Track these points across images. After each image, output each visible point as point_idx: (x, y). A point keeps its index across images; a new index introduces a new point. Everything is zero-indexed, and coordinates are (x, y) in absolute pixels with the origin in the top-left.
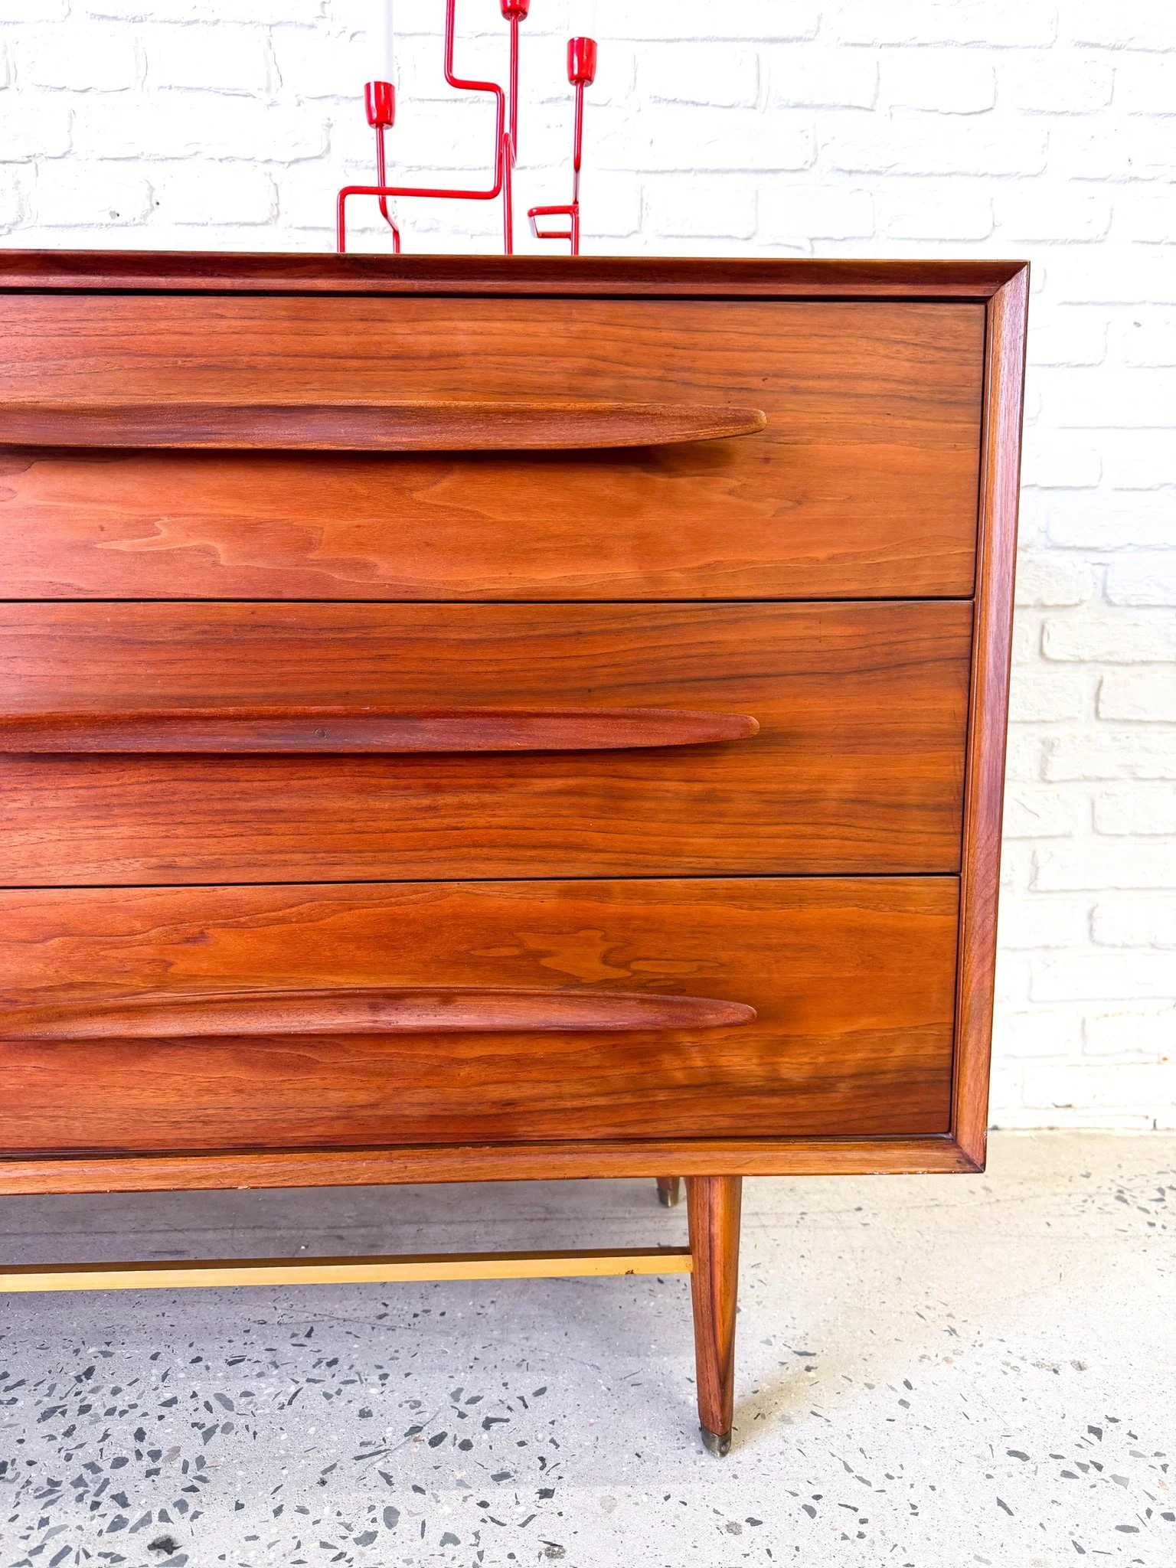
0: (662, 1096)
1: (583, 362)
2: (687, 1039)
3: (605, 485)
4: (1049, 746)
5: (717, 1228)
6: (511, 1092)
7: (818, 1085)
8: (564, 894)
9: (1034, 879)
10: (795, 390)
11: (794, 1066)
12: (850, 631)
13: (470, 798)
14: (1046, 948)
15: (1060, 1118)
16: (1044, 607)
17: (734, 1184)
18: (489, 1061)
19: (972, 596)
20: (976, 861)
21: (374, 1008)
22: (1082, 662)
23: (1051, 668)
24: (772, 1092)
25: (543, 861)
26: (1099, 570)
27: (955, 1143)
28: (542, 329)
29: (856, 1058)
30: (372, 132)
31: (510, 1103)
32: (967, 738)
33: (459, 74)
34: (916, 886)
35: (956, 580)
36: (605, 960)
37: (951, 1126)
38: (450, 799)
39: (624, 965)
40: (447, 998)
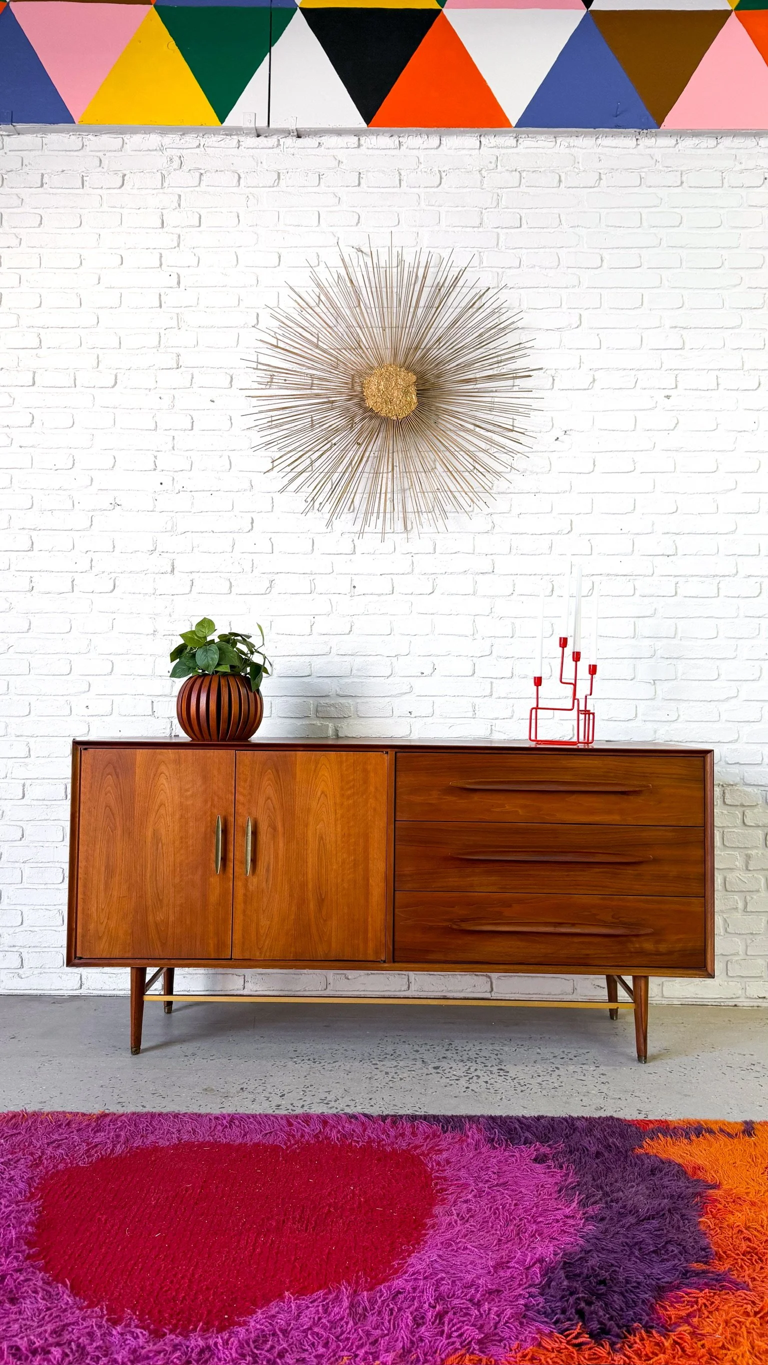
0: (628, 955)
1: (605, 770)
2: (634, 939)
3: (613, 798)
4: (748, 857)
5: (643, 993)
6: (588, 952)
7: (670, 953)
8: (602, 899)
9: (746, 907)
10: (658, 777)
11: (663, 948)
12: (674, 834)
13: (577, 873)
14: (752, 934)
15: (760, 1002)
16: (742, 805)
17: (646, 978)
18: (583, 943)
19: (704, 826)
20: (708, 893)
21: (555, 927)
22: (759, 826)
23: (747, 828)
24: (656, 955)
25: (596, 890)
26: (764, 792)
27: (706, 970)
28: (596, 762)
29: (679, 946)
30: (535, 687)
31: (587, 955)
32: (704, 862)
33: (563, 681)
34: (694, 900)
35: (700, 822)
36: (613, 917)
37: (705, 966)
38: (572, 873)
39: (618, 919)
40: (573, 925)
